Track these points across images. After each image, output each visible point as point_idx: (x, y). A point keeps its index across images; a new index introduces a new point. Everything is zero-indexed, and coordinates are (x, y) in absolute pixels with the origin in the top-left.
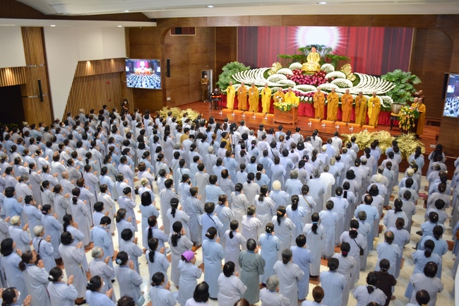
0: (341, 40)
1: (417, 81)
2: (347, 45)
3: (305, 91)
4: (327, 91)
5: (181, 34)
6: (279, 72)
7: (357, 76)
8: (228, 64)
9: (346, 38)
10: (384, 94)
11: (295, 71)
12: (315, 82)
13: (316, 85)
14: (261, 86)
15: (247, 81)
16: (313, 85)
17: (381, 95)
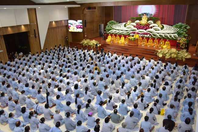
0: (156, 11)
1: (188, 27)
2: (159, 13)
3: (141, 32)
4: (150, 32)
5: (90, 9)
6: (130, 24)
7: (163, 26)
8: (110, 22)
9: (158, 10)
10: (174, 33)
11: (137, 24)
12: (145, 29)
13: (146, 30)
14: (123, 30)
15: (117, 28)
16: (144, 29)
17: (172, 33)
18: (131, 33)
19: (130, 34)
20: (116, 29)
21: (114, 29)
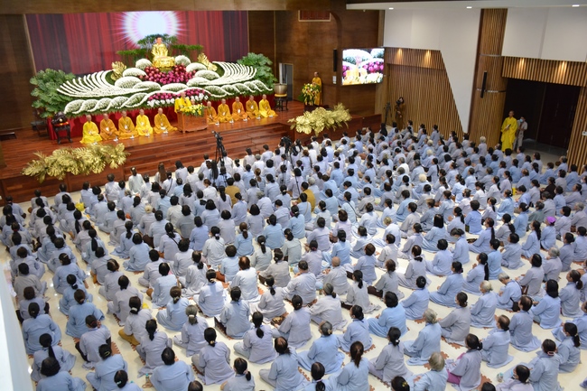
0: (180, 27)
3: (176, 91)
4: (200, 86)
6: (124, 73)
7: (218, 65)
9: (185, 25)
10: (253, 79)
11: (148, 70)
12: (182, 79)
13: (185, 82)
14: (114, 96)
15: (89, 93)
16: (180, 82)
17: (250, 80)
18: (149, 99)
19: (146, 103)
20: (85, 98)
21: (79, 98)
